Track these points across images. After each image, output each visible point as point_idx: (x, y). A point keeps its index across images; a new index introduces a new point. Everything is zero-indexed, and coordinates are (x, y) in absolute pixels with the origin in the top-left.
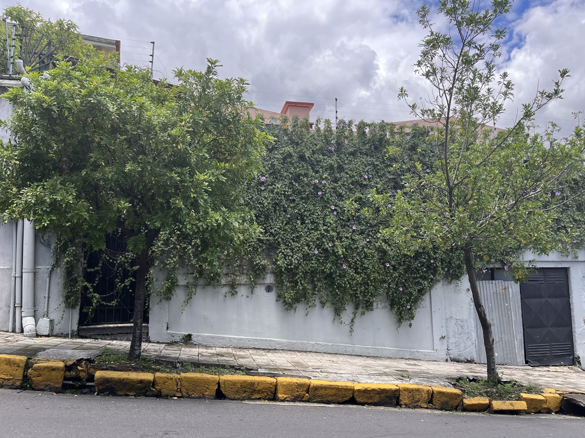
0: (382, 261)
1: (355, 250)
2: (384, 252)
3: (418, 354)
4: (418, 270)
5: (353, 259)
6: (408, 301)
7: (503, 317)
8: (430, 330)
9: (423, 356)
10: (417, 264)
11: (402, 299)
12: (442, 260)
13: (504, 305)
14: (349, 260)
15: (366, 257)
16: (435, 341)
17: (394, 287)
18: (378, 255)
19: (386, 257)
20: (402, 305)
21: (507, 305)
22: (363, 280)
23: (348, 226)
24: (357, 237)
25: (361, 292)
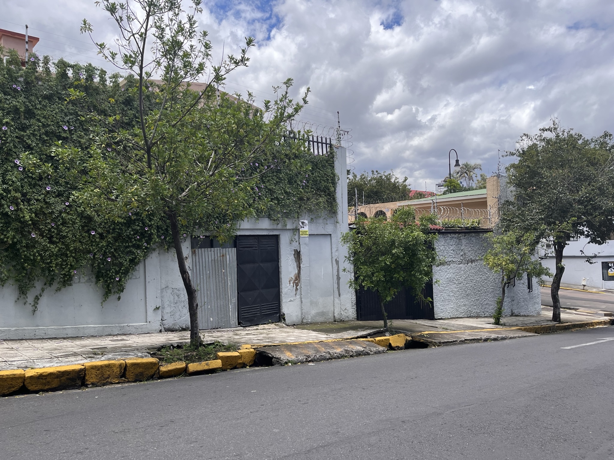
0: (86, 228)
1: (48, 215)
2: (90, 219)
3: (128, 328)
4: (130, 239)
5: (46, 226)
6: (117, 273)
7: (219, 283)
8: (143, 302)
9: (134, 330)
10: (130, 232)
11: (110, 271)
12: (158, 227)
13: (221, 271)
14: (41, 227)
15: (64, 223)
16: (149, 313)
17: (101, 257)
18: (80, 222)
19: (91, 224)
20: (109, 278)
21: (224, 271)
22: (59, 250)
23: (40, 186)
24: (52, 200)
25: (57, 264)
